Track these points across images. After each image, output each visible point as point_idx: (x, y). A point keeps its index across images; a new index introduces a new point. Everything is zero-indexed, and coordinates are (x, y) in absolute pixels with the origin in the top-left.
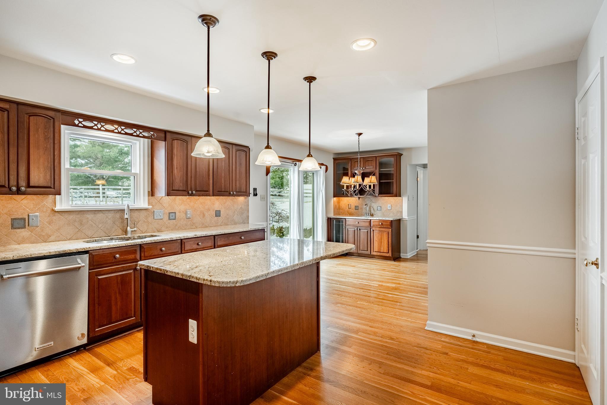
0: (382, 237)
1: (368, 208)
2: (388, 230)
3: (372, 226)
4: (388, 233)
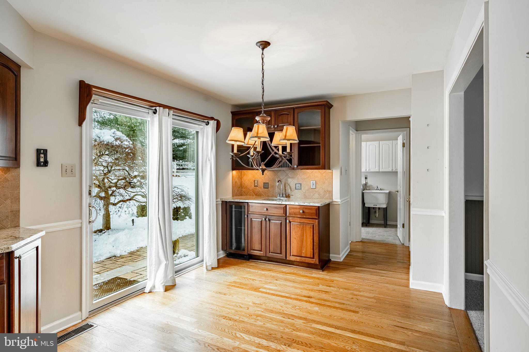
0: (303, 233)
1: (282, 187)
2: (313, 221)
3: (288, 214)
4: (313, 226)
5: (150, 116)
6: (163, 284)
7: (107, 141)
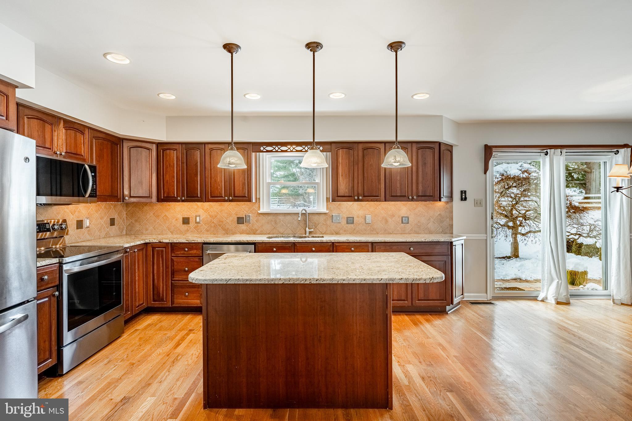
5: (541, 157)
6: (555, 298)
7: (514, 175)
